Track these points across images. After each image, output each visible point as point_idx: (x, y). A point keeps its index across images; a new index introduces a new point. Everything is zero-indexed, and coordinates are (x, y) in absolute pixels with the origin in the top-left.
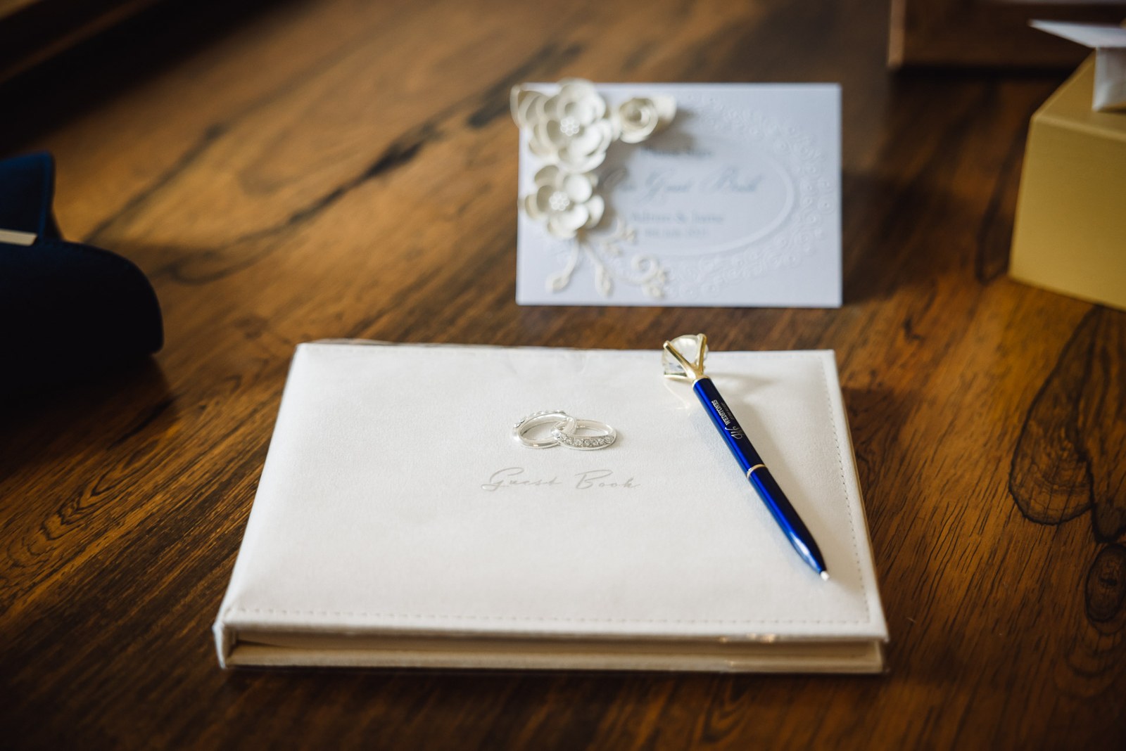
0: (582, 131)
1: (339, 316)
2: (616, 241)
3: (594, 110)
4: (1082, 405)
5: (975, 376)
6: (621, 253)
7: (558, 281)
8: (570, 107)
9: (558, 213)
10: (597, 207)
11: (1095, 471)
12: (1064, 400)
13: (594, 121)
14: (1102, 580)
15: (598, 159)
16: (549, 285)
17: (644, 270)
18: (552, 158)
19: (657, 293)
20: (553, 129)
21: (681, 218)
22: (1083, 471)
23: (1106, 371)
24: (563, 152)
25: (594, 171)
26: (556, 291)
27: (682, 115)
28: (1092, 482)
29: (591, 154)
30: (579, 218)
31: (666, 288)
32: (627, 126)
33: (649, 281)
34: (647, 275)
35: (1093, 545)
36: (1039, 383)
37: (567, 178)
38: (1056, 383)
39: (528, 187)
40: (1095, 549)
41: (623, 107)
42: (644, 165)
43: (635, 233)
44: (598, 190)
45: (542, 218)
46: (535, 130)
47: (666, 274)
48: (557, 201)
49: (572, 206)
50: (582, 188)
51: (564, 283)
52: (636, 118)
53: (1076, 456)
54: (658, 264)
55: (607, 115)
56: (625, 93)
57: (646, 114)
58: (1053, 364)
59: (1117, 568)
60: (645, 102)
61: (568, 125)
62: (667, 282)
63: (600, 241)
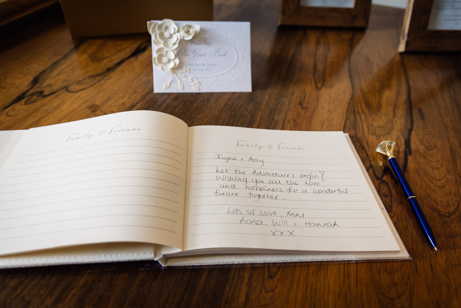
0: (171, 36)
1: (124, 104)
2: (184, 72)
3: (175, 29)
4: (357, 130)
5: (324, 121)
6: (186, 76)
7: (166, 85)
8: (167, 28)
9: (165, 64)
10: (177, 61)
11: (368, 153)
12: (352, 128)
13: (174, 33)
14: (383, 195)
15: (176, 46)
16: (164, 87)
17: (193, 81)
18: (162, 46)
19: (197, 89)
20: (162, 36)
21: (204, 65)
22: (365, 153)
23: (361, 118)
24: (166, 44)
25: (176, 49)
26: (166, 89)
27: (202, 31)
28: (369, 158)
29: (174, 44)
30: (172, 65)
31: (200, 87)
32: (185, 35)
33: (195, 85)
34: (194, 83)
35: (376, 181)
36: (343, 123)
37: (167, 52)
38: (348, 122)
39: (155, 55)
40: (377, 183)
41: (183, 28)
42: (192, 47)
43: (190, 70)
44: (177, 56)
45: (160, 65)
46: (155, 36)
47: (200, 83)
48: (165, 60)
49: (169, 61)
50: (172, 56)
51: (168, 86)
52: (188, 32)
53: (361, 148)
54: (197, 80)
55: (178, 31)
56: (184, 23)
57: (191, 30)
58: (345, 116)
59: (386, 190)
60: (190, 27)
61: (167, 34)
62: (200, 85)
63: (179, 72)
